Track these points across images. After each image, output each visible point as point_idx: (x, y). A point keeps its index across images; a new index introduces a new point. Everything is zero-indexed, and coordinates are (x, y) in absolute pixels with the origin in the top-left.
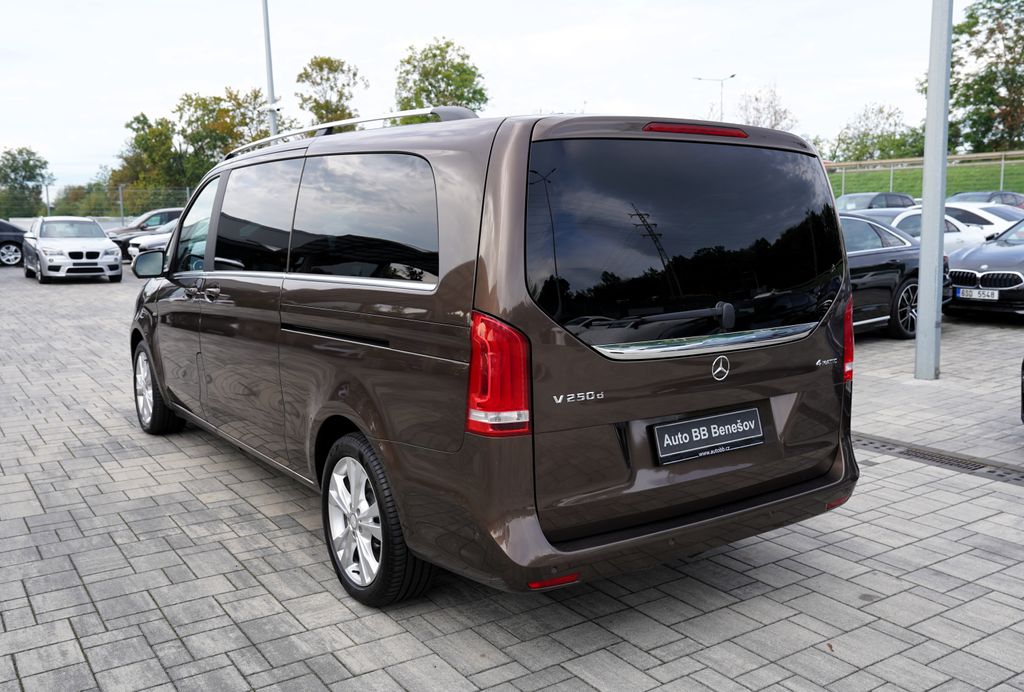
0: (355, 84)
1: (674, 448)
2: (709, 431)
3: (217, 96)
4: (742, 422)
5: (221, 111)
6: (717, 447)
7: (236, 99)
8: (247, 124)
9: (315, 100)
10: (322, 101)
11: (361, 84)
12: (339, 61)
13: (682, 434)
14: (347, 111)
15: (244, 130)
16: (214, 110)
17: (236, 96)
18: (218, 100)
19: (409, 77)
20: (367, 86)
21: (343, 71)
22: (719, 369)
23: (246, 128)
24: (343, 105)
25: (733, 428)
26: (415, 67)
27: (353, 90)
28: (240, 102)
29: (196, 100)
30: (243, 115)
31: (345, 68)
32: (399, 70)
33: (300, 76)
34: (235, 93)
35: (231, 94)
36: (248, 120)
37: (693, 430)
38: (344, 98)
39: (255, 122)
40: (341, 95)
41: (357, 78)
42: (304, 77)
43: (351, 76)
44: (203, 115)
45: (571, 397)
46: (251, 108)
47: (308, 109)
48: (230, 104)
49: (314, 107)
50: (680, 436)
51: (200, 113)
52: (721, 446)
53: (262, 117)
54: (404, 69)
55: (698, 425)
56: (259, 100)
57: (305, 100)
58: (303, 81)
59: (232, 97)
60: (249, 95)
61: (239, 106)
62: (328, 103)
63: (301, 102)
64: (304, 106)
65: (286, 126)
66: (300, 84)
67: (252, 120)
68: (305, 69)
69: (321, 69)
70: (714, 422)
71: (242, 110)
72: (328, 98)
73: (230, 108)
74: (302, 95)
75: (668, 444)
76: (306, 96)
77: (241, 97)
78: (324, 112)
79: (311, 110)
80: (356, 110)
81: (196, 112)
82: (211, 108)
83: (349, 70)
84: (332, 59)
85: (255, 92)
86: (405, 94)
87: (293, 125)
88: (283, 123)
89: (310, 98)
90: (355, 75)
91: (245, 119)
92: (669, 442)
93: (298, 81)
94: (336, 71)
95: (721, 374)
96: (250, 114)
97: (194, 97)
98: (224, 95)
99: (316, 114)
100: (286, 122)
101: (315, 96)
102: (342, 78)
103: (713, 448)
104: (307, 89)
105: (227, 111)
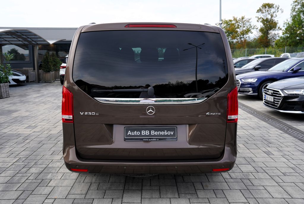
0: (278, 11)
1: (132, 136)
2: (150, 133)
3: (230, 19)
4: (167, 132)
5: (232, 24)
6: (152, 139)
7: (236, 20)
8: (239, 28)
9: (263, 19)
10: (265, 19)
11: (280, 11)
12: (272, 4)
13: (137, 132)
14: (274, 21)
15: (238, 30)
16: (229, 24)
17: (236, 19)
18: (231, 21)
19: (296, 7)
20: (282, 12)
21: (273, 8)
22: (150, 111)
23: (239, 29)
24: (272, 20)
25: (162, 133)
26: (298, 3)
27: (277, 14)
28: (237, 21)
29: (224, 21)
30: (238, 25)
31: (274, 6)
32: (293, 5)
33: (258, 10)
34: (236, 18)
35: (235, 18)
36: (239, 27)
37: (142, 131)
38: (273, 17)
39: (242, 27)
40: (272, 16)
41: (279, 9)
42: (259, 11)
43: (277, 9)
44: (226, 26)
45: (86, 113)
46: (241, 22)
47: (260, 22)
48: (234, 22)
49: (262, 21)
50: (136, 132)
51: (225, 25)
52: (154, 138)
53: (244, 25)
54: (294, 4)
55: (145, 130)
56: (244, 20)
57: (259, 19)
58: (259, 12)
59: (235, 19)
60: (241, 18)
61: (237, 22)
62: (267, 19)
63: (258, 19)
64: (259, 21)
65: (252, 28)
66: (258, 13)
67: (241, 26)
68: (260, 8)
69: (266, 8)
70: (153, 129)
71: (238, 23)
72: (267, 17)
73: (234, 23)
74: (258, 17)
75: (129, 134)
76: (260, 17)
77: (238, 19)
78: (265, 22)
79: (261, 22)
80: (277, 21)
81: (224, 25)
82: (229, 23)
83: (276, 7)
84: (270, 4)
85: (242, 17)
86: (294, 14)
87: (255, 27)
88: (251, 27)
89: (261, 18)
90: (278, 8)
91: (238, 26)
92: (130, 133)
93: (257, 12)
94: (271, 7)
95: (151, 112)
96: (240, 25)
97: (224, 20)
98: (232, 19)
99: (263, 23)
100: (252, 26)
101: (263, 17)
102: (272, 10)
103: (151, 139)
104: (260, 15)
105: (233, 24)
